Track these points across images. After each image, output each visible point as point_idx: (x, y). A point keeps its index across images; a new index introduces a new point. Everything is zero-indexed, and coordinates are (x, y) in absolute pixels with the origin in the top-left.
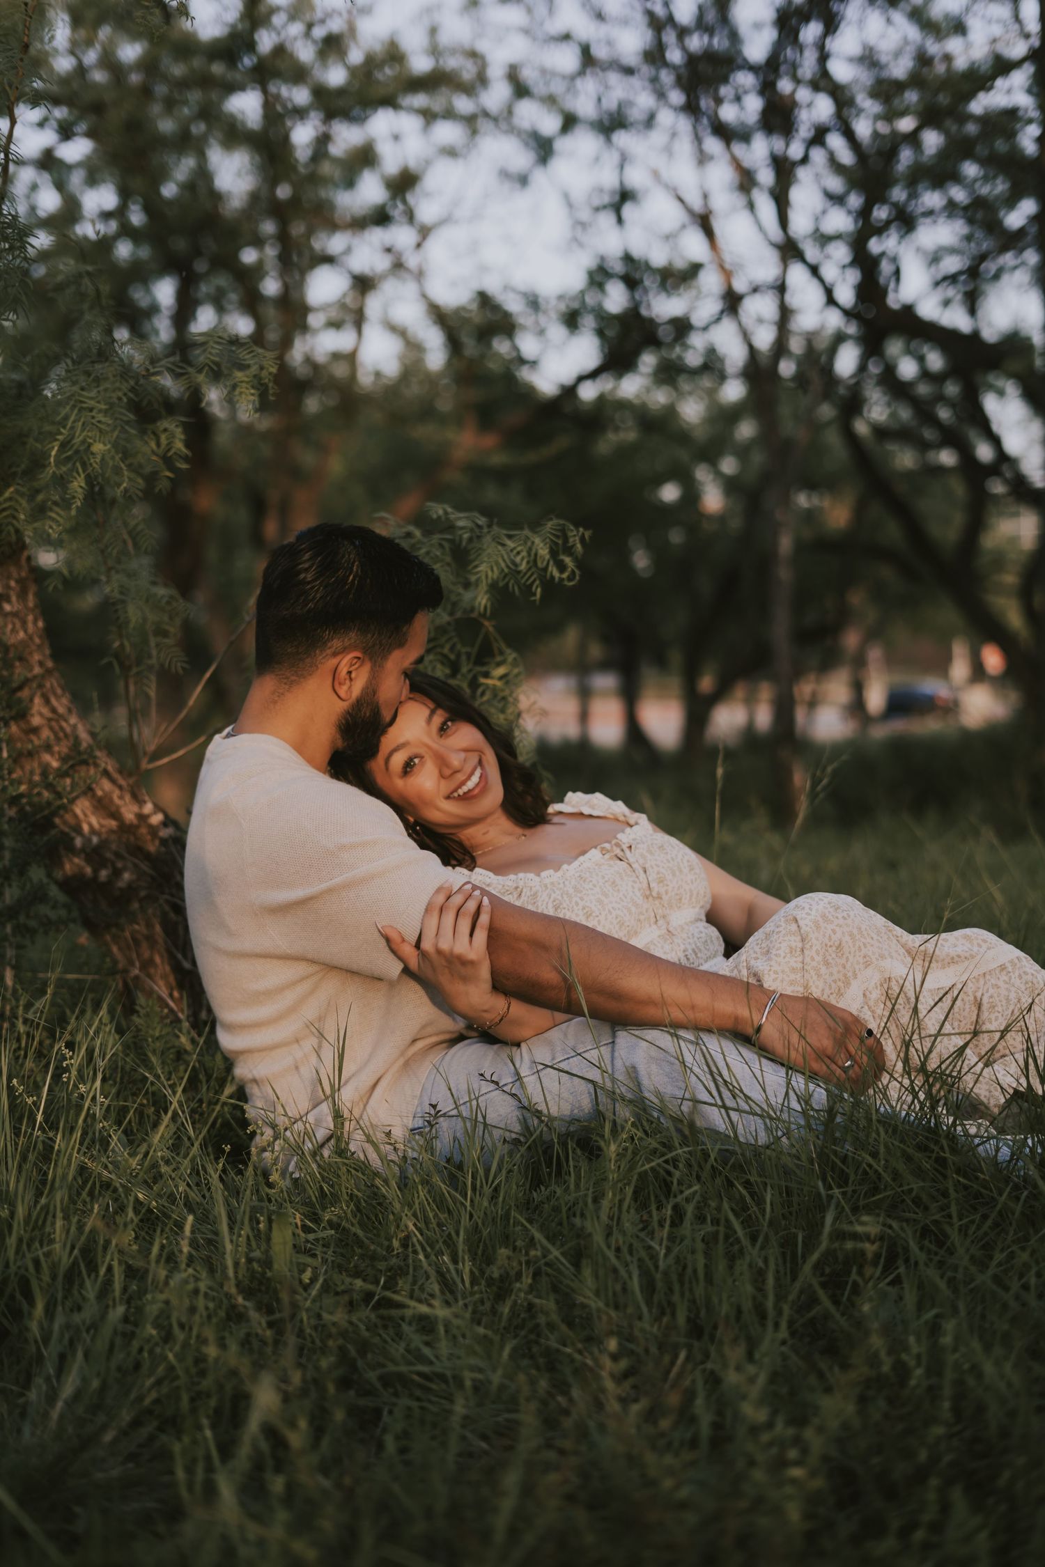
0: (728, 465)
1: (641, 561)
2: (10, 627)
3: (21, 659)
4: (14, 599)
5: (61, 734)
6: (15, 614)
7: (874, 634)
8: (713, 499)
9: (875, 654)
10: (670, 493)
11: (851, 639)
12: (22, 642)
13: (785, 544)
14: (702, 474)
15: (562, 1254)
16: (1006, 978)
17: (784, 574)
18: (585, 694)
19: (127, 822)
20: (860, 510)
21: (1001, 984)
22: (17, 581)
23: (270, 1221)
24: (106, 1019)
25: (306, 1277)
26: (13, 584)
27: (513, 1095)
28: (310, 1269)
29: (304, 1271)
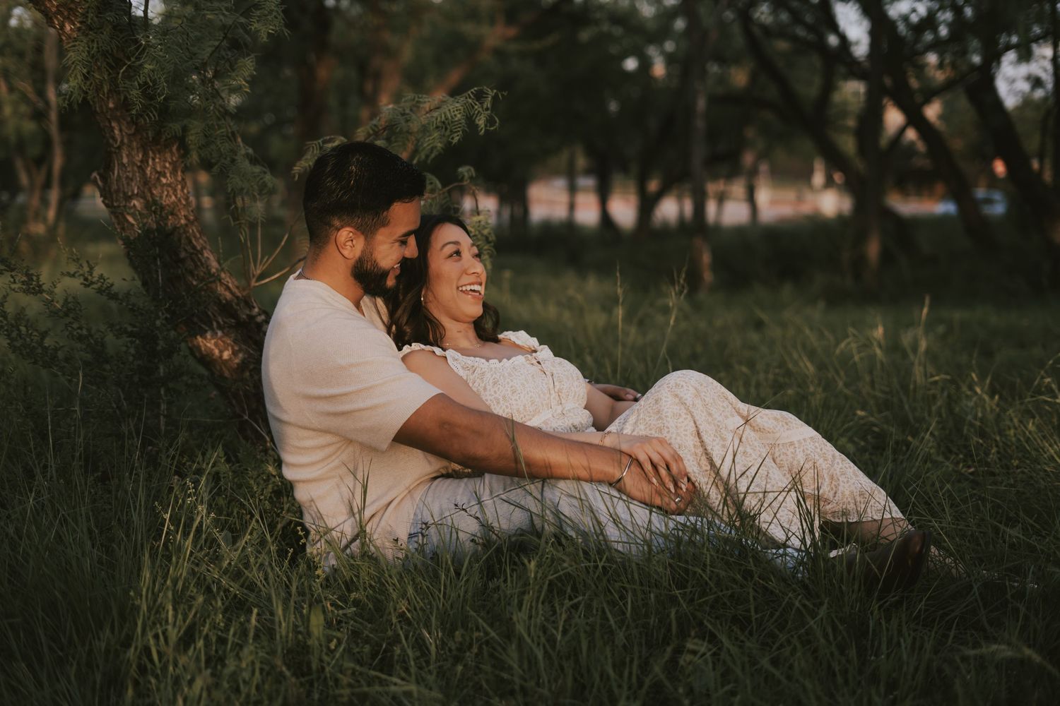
0: (669, 46)
1: (613, 106)
2: (166, 193)
3: (172, 214)
4: (168, 175)
5: (199, 264)
6: (169, 185)
7: (763, 155)
8: (659, 69)
9: (764, 167)
10: (631, 64)
11: (748, 159)
12: (173, 203)
13: (701, 104)
14: (652, 51)
15: (497, 634)
16: (793, 451)
17: (700, 124)
18: (573, 189)
19: (242, 320)
20: (754, 78)
21: (789, 453)
22: (170, 163)
23: (310, 606)
24: (222, 454)
25: (332, 646)
26: (167, 165)
27: (477, 518)
28: (335, 640)
29: (331, 641)
